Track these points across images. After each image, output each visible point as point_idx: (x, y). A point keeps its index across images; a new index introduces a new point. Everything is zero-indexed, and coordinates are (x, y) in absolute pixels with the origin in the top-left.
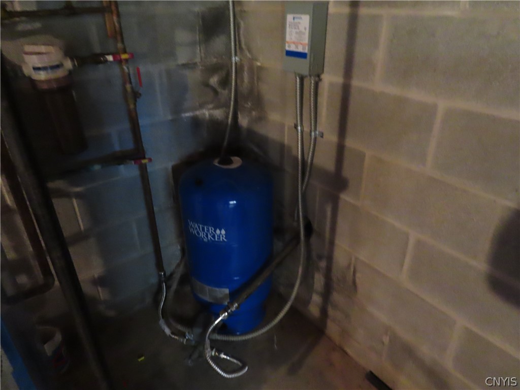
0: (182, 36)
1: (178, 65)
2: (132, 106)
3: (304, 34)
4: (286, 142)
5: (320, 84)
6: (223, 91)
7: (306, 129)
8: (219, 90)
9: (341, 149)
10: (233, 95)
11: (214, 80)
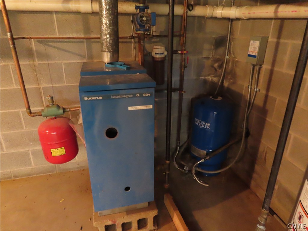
0: (207, 46)
1: (203, 58)
2: (183, 71)
3: (256, 48)
4: (243, 93)
5: (262, 69)
6: (219, 70)
7: (253, 88)
8: (218, 69)
9: (267, 96)
10: (223, 72)
11: (216, 65)
